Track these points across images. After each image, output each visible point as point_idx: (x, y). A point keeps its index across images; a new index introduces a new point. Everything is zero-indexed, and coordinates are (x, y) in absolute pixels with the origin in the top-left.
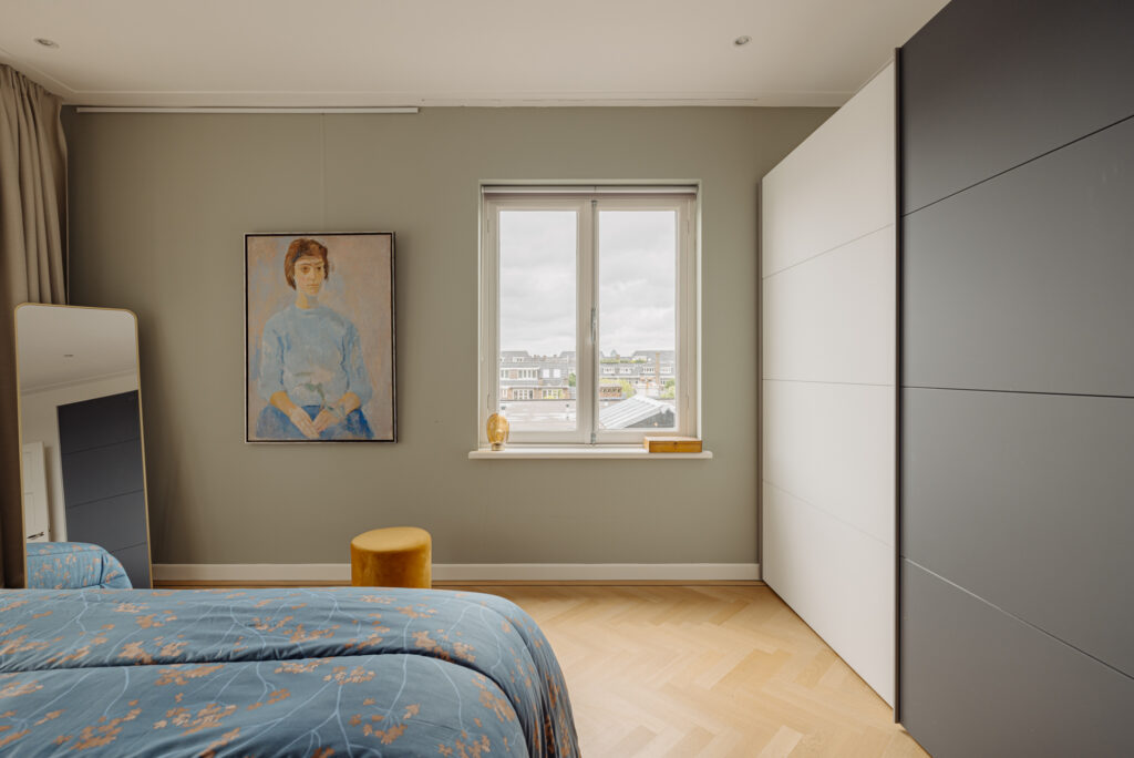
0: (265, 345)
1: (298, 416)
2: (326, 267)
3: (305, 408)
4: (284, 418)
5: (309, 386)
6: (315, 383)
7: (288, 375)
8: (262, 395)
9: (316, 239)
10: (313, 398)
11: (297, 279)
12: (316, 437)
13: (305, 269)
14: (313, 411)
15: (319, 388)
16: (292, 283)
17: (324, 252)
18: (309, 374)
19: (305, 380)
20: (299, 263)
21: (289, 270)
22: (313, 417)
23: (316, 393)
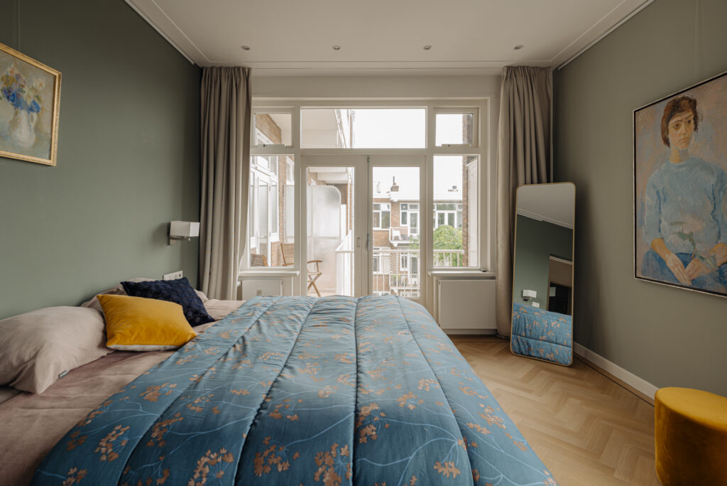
0: (648, 199)
1: (672, 261)
2: (696, 118)
3: (679, 255)
4: (662, 262)
5: (681, 234)
6: (686, 232)
7: (664, 224)
8: (646, 241)
9: (685, 94)
10: (685, 247)
11: (670, 137)
12: (688, 283)
13: (677, 126)
14: (685, 259)
15: (690, 237)
16: (667, 142)
17: (693, 103)
18: (681, 223)
19: (679, 229)
20: (672, 122)
21: (665, 131)
22: (685, 264)
23: (688, 242)
